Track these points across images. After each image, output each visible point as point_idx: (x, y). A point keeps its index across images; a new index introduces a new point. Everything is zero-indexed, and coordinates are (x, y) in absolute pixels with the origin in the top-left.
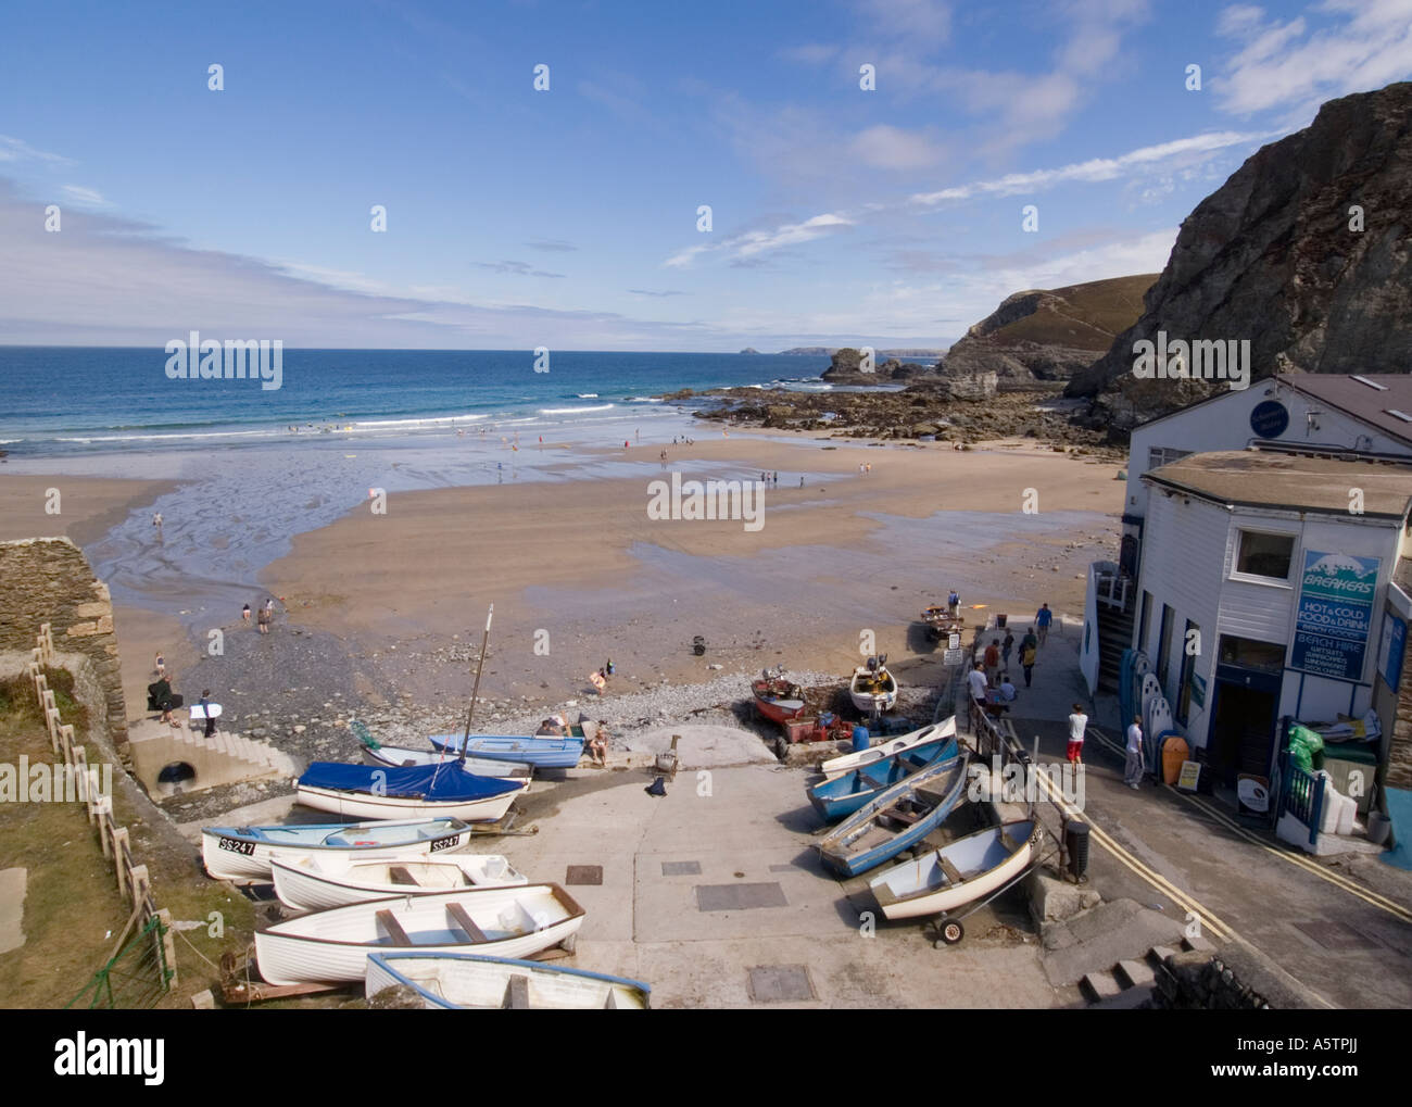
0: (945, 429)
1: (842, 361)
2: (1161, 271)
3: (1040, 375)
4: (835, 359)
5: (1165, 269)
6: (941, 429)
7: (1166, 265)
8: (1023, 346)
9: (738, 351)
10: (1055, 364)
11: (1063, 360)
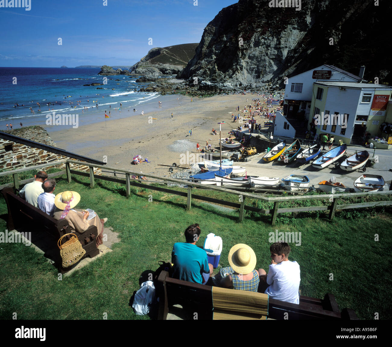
0: (156, 88)
1: (105, 69)
2: (199, 42)
3: (164, 73)
4: (102, 69)
5: (200, 42)
6: (154, 89)
7: (200, 41)
8: (158, 64)
9: (60, 67)
10: (168, 70)
11: (170, 68)
